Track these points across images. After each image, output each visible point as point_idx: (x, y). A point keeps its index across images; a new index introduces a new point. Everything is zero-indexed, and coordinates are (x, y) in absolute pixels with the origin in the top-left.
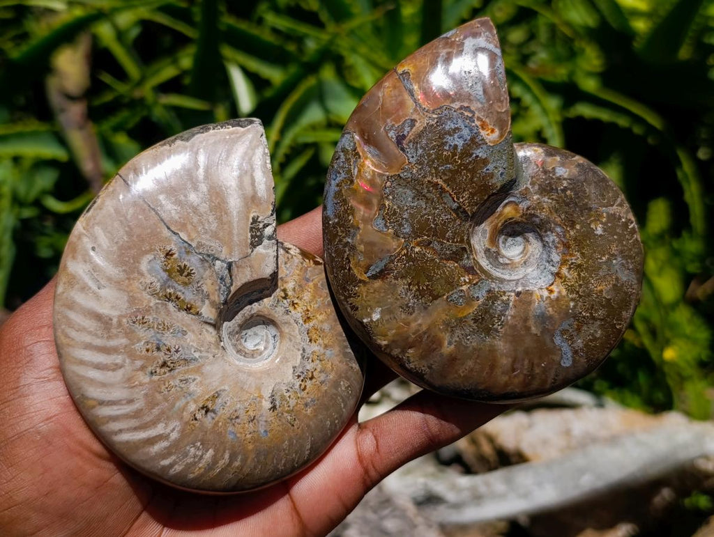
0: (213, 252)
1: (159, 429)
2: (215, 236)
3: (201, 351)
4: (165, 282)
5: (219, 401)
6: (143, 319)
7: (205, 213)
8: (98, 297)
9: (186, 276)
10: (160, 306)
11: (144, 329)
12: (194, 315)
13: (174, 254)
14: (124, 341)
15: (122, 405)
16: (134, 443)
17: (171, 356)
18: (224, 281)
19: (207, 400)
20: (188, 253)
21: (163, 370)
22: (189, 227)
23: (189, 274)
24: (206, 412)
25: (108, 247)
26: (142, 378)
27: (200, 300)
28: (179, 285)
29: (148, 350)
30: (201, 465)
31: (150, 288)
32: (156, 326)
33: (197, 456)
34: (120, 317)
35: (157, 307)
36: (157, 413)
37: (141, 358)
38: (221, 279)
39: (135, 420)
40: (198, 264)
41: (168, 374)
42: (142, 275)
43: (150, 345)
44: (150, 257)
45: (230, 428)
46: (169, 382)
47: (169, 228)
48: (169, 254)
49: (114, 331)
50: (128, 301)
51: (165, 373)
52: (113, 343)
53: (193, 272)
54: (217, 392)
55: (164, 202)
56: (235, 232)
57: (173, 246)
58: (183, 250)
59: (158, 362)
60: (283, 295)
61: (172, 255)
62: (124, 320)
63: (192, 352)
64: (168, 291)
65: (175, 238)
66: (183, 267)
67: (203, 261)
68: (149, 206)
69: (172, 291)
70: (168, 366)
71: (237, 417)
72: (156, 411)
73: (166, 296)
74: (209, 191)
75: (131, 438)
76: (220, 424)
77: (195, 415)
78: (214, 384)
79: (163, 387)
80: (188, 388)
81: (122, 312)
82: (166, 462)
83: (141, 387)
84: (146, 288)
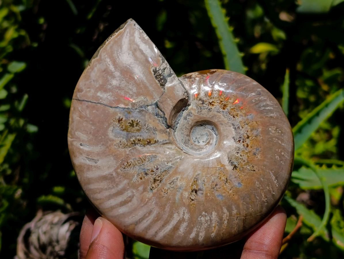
0: (143, 104)
1: (176, 218)
2: (138, 94)
3: (171, 161)
4: (127, 136)
5: (200, 182)
6: (128, 163)
7: (126, 86)
8: (98, 168)
9: (136, 126)
10: (132, 151)
11: (132, 168)
12: (154, 144)
13: (122, 118)
14: (126, 182)
15: (147, 217)
16: (168, 235)
17: (156, 173)
18: (159, 115)
19: (192, 185)
20: (129, 113)
21: (156, 184)
22: (122, 99)
23: (137, 124)
24: (196, 192)
25: (88, 139)
26: (148, 196)
27: (152, 134)
28: (136, 133)
29: (141, 179)
30: (214, 225)
31: (121, 145)
32: (137, 163)
33: (208, 220)
34: (116, 170)
35: (131, 153)
36: (169, 210)
37: (140, 185)
38: (157, 115)
39: (159, 221)
40: (139, 115)
41: (160, 185)
42: (113, 140)
43: (140, 175)
44: (111, 128)
45: (216, 194)
46: (164, 188)
47: (111, 107)
48: (120, 120)
49: (117, 180)
50: (114, 159)
51: (158, 185)
52: (121, 187)
53: (138, 121)
54: (195, 178)
55: (101, 96)
56: (148, 85)
57: (119, 115)
58: (126, 113)
59: (151, 182)
60: (201, 102)
61: (121, 120)
62: (119, 170)
63: (166, 164)
64: (132, 140)
65: (117, 110)
66: (131, 122)
67: (140, 112)
68: (95, 103)
69: (134, 139)
70: (157, 180)
71: (216, 185)
72: (167, 209)
73: (132, 143)
74: (121, 73)
75: (164, 233)
76: (209, 194)
77: (190, 198)
78: (190, 174)
79: (162, 193)
80: (177, 185)
81: (115, 167)
82: (193, 235)
83: (151, 201)
84: (119, 147)
